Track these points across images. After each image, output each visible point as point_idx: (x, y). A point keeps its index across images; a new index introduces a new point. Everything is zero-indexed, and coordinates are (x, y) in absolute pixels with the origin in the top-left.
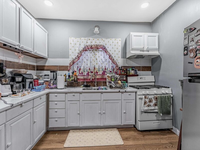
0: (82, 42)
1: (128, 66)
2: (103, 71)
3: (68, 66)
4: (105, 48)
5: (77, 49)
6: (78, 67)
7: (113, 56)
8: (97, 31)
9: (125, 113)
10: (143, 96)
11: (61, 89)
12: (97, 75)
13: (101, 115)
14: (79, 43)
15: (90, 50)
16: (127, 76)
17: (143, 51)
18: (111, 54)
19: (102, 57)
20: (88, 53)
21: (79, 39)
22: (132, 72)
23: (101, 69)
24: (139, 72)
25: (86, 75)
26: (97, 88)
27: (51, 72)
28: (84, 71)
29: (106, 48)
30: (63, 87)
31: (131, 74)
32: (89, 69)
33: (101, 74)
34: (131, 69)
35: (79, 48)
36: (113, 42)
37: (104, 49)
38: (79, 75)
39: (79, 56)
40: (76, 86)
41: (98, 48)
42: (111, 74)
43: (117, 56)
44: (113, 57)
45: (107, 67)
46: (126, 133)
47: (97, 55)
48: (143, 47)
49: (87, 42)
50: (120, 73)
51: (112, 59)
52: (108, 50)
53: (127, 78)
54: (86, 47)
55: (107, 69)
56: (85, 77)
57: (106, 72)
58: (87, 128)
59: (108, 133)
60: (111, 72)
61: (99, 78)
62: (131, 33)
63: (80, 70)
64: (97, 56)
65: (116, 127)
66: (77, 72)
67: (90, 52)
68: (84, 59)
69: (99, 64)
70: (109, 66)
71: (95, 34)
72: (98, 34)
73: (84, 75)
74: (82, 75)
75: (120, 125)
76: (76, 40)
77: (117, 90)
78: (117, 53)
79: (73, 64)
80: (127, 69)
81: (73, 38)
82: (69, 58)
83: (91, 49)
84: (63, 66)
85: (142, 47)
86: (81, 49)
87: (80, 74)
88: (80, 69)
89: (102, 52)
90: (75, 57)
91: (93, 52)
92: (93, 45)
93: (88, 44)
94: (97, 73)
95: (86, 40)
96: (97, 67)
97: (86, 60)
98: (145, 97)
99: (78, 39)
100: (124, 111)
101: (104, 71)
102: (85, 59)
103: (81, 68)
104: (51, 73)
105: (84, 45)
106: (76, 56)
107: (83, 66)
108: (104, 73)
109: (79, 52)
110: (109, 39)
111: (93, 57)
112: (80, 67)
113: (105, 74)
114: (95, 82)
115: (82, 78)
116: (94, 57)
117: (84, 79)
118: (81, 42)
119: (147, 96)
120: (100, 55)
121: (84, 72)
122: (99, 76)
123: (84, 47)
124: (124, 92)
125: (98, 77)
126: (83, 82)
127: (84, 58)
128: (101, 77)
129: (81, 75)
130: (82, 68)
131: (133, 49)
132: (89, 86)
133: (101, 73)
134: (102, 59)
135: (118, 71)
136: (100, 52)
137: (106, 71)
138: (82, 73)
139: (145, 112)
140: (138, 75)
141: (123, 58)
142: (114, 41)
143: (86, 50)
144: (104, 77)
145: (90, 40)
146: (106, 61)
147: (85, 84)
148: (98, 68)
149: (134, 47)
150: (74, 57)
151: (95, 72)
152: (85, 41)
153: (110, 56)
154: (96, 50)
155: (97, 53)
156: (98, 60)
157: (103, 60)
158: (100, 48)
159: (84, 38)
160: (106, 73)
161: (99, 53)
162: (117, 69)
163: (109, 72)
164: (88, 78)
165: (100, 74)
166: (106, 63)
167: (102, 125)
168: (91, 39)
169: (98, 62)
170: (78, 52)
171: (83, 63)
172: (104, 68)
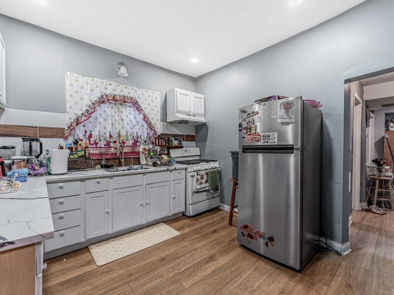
0: (97, 86)
1: (168, 133)
2: (134, 140)
3: (63, 129)
4: (136, 103)
5: (86, 98)
6: (86, 132)
7: (150, 116)
8: (124, 74)
9: (174, 198)
10: (195, 173)
12: (124, 146)
13: (143, 206)
14: (89, 86)
15: (110, 103)
16: (169, 148)
17: (189, 115)
18: (147, 114)
19: (131, 117)
20: (105, 107)
21: (90, 79)
22: (175, 143)
23: (130, 138)
24: (184, 143)
25: (103, 146)
27: (24, 140)
28: (100, 140)
29: (140, 103)
31: (174, 145)
32: (111, 136)
33: (131, 145)
34: (173, 139)
35: (89, 97)
36: (149, 96)
37: (136, 105)
38: (90, 146)
39: (91, 112)
40: (83, 167)
41: (125, 102)
42: (146, 145)
43: (155, 118)
44: (150, 118)
45: (140, 133)
47: (124, 112)
48: (190, 111)
49: (106, 89)
50: (160, 144)
51: (149, 122)
52: (143, 106)
53: (168, 152)
54: (105, 97)
55: (139, 136)
56: (103, 151)
57: (138, 142)
58: (119, 234)
60: (145, 142)
61: (128, 151)
62: (176, 89)
63: (92, 137)
64: (123, 116)
66: (84, 142)
67: (111, 106)
68: (99, 117)
69: (126, 128)
70: (143, 132)
71: (120, 77)
72: (123, 77)
73: (100, 146)
74: (97, 147)
75: (168, 217)
76: (83, 80)
78: (156, 113)
79: (77, 125)
80: (168, 138)
81: (77, 75)
82: (64, 111)
83: (114, 101)
84: (51, 128)
85: (188, 110)
86: (95, 98)
87: (90, 144)
88: (90, 136)
89: (132, 109)
90: (82, 112)
91: (115, 108)
92: (117, 94)
93: (108, 92)
94: (124, 143)
95: (104, 84)
96: (123, 133)
97: (102, 120)
98: (197, 174)
99: (88, 80)
100: (174, 196)
101: (136, 140)
102: (101, 118)
103: (93, 133)
104: (25, 142)
105: (99, 93)
106: (84, 110)
107: (97, 130)
108: (135, 143)
109: (91, 104)
110: (144, 90)
111: (116, 115)
112: (91, 131)
113: (137, 146)
114: (122, 158)
115: (96, 152)
116: (118, 116)
117: (101, 154)
118: (95, 86)
119: (199, 172)
120: (129, 114)
121: (99, 142)
122: (128, 148)
123: (100, 96)
124: (173, 170)
125: (125, 150)
126: (97, 160)
127: (98, 115)
128: (131, 151)
129: (94, 146)
130: (95, 133)
131: (178, 112)
132: (111, 166)
133: (130, 143)
134: (131, 121)
135: (157, 141)
136: (128, 109)
137: (139, 140)
138: (96, 144)
139: (197, 192)
140: (182, 147)
141: (163, 121)
142: (151, 95)
143: (103, 102)
144: (136, 151)
145: (111, 86)
146: (138, 125)
147: (104, 162)
148: (126, 134)
149: (180, 108)
150: (79, 113)
151: (121, 142)
152: (103, 86)
153: (145, 118)
154: (122, 105)
155: (123, 109)
156: (125, 122)
157: (134, 122)
158: (129, 101)
159: (101, 80)
160: (138, 144)
161: (126, 109)
162: (156, 138)
163: (143, 142)
164: (107, 153)
165: (128, 145)
166: (138, 127)
167: (144, 222)
168: (113, 83)
169: (126, 124)
170: (88, 104)
171: (98, 125)
172: (135, 135)
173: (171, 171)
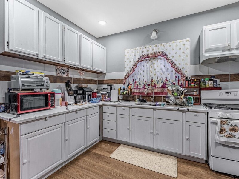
0: (138, 52)
1: (202, 74)
2: (164, 83)
3: (123, 79)
4: (165, 55)
5: (132, 60)
6: (134, 80)
8: (155, 37)
9: (187, 139)
11: (114, 102)
12: (155, 88)
13: (154, 135)
14: (133, 53)
15: (147, 60)
16: (200, 89)
17: (229, 50)
18: (174, 61)
19: (162, 66)
20: (144, 63)
21: (134, 49)
22: (209, 84)
23: (160, 81)
24: (222, 84)
25: (142, 88)
26: (155, 103)
27: (108, 85)
28: (140, 84)
29: (167, 54)
30: (117, 100)
31: (207, 86)
32: (146, 82)
33: (161, 87)
34: (207, 80)
35: (133, 60)
36: (177, 45)
37: (165, 56)
38: (135, 88)
39: (134, 68)
40: (131, 100)
41: (156, 56)
42: (175, 87)
43: (183, 63)
44: (177, 64)
45: (169, 77)
46: (189, 166)
47: (156, 64)
48: (229, 45)
49: (143, 51)
50: (187, 86)
51: (176, 67)
52: (170, 56)
53: (200, 93)
54: (142, 57)
55: (168, 80)
56: (141, 91)
57: (167, 84)
59: (162, 158)
60: (174, 84)
61: (158, 91)
62: (204, 27)
64: (155, 66)
65: (176, 155)
66: (132, 86)
67: (147, 62)
68: (140, 70)
69: (158, 75)
70: (172, 76)
71: (153, 40)
72: (156, 39)
73: (140, 88)
74: (138, 89)
75: (180, 154)
76: (130, 51)
77: (176, 108)
78: (184, 59)
79: (128, 77)
80: (199, 80)
81: (128, 50)
82: (124, 71)
83: (148, 58)
84: (119, 79)
85: (226, 44)
86: (136, 60)
87: (135, 87)
88: (136, 82)
89: (163, 60)
90: (130, 69)
91: (150, 62)
92: (149, 53)
93: (143, 54)
94: (155, 85)
95: (142, 49)
96: (155, 79)
97: (142, 72)
98: (222, 122)
99: (133, 50)
100: (187, 137)
101: (165, 83)
103: (137, 80)
104: (108, 87)
105: (139, 55)
106: (131, 68)
107: (138, 78)
108: (164, 86)
109: (134, 63)
110: (172, 42)
111: (150, 67)
112: (136, 79)
113: (166, 87)
114: (152, 97)
115: (138, 91)
116: (152, 67)
117: (140, 93)
118: (137, 52)
120: (160, 65)
121: (139, 85)
122: (158, 89)
123: (139, 57)
124: (186, 111)
125: (156, 91)
126: (139, 96)
127: (139, 69)
128: (160, 91)
129: (137, 88)
130: (138, 80)
131: (207, 51)
132: (145, 101)
133: (160, 85)
134: (161, 69)
136: (159, 60)
137: (167, 83)
138: (138, 86)
139: (224, 145)
140: (220, 88)
142: (178, 44)
143: (142, 60)
144: (165, 91)
145: (146, 49)
146: (167, 71)
147: (141, 98)
148: (157, 79)
150: (129, 70)
151: (153, 85)
152: (141, 51)
153: (173, 64)
154: (154, 59)
155: (155, 62)
156: (157, 70)
157: (164, 70)
158: (158, 55)
159: (140, 48)
160: (167, 86)
161: (157, 61)
162: (183, 80)
163: (172, 84)
164: (144, 92)
165: (158, 87)
166: (168, 73)
167: (155, 147)
168: (147, 46)
169: (157, 72)
170: (133, 64)
171: (139, 75)
172: (164, 79)
173: (183, 112)
